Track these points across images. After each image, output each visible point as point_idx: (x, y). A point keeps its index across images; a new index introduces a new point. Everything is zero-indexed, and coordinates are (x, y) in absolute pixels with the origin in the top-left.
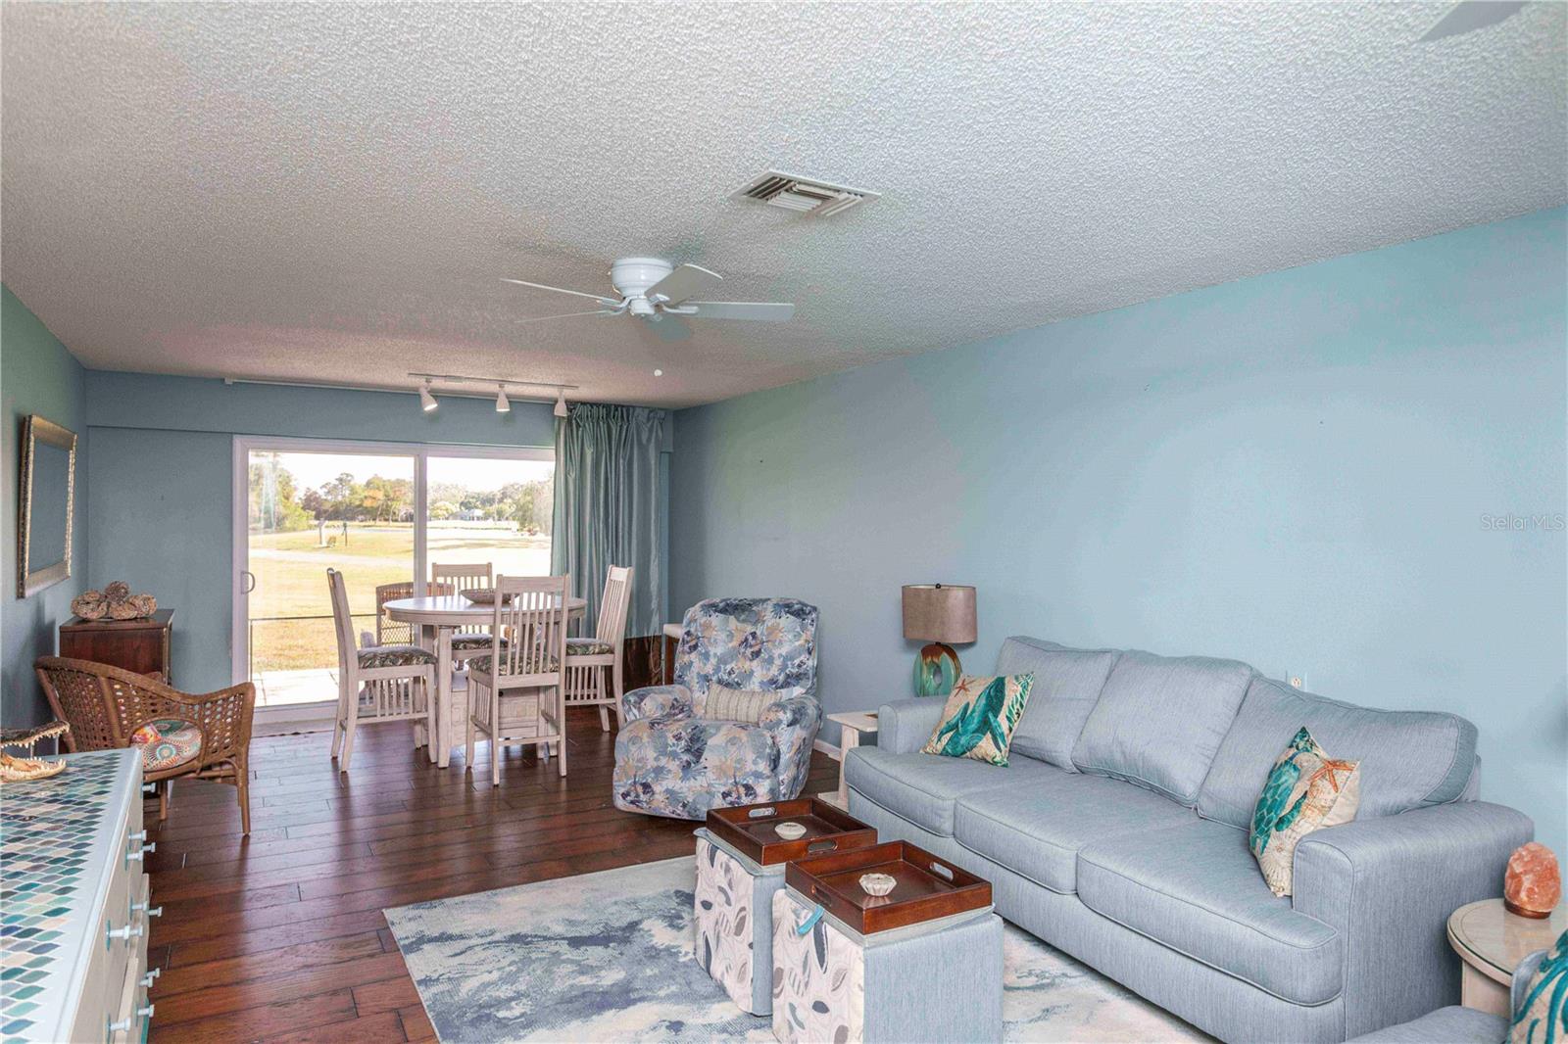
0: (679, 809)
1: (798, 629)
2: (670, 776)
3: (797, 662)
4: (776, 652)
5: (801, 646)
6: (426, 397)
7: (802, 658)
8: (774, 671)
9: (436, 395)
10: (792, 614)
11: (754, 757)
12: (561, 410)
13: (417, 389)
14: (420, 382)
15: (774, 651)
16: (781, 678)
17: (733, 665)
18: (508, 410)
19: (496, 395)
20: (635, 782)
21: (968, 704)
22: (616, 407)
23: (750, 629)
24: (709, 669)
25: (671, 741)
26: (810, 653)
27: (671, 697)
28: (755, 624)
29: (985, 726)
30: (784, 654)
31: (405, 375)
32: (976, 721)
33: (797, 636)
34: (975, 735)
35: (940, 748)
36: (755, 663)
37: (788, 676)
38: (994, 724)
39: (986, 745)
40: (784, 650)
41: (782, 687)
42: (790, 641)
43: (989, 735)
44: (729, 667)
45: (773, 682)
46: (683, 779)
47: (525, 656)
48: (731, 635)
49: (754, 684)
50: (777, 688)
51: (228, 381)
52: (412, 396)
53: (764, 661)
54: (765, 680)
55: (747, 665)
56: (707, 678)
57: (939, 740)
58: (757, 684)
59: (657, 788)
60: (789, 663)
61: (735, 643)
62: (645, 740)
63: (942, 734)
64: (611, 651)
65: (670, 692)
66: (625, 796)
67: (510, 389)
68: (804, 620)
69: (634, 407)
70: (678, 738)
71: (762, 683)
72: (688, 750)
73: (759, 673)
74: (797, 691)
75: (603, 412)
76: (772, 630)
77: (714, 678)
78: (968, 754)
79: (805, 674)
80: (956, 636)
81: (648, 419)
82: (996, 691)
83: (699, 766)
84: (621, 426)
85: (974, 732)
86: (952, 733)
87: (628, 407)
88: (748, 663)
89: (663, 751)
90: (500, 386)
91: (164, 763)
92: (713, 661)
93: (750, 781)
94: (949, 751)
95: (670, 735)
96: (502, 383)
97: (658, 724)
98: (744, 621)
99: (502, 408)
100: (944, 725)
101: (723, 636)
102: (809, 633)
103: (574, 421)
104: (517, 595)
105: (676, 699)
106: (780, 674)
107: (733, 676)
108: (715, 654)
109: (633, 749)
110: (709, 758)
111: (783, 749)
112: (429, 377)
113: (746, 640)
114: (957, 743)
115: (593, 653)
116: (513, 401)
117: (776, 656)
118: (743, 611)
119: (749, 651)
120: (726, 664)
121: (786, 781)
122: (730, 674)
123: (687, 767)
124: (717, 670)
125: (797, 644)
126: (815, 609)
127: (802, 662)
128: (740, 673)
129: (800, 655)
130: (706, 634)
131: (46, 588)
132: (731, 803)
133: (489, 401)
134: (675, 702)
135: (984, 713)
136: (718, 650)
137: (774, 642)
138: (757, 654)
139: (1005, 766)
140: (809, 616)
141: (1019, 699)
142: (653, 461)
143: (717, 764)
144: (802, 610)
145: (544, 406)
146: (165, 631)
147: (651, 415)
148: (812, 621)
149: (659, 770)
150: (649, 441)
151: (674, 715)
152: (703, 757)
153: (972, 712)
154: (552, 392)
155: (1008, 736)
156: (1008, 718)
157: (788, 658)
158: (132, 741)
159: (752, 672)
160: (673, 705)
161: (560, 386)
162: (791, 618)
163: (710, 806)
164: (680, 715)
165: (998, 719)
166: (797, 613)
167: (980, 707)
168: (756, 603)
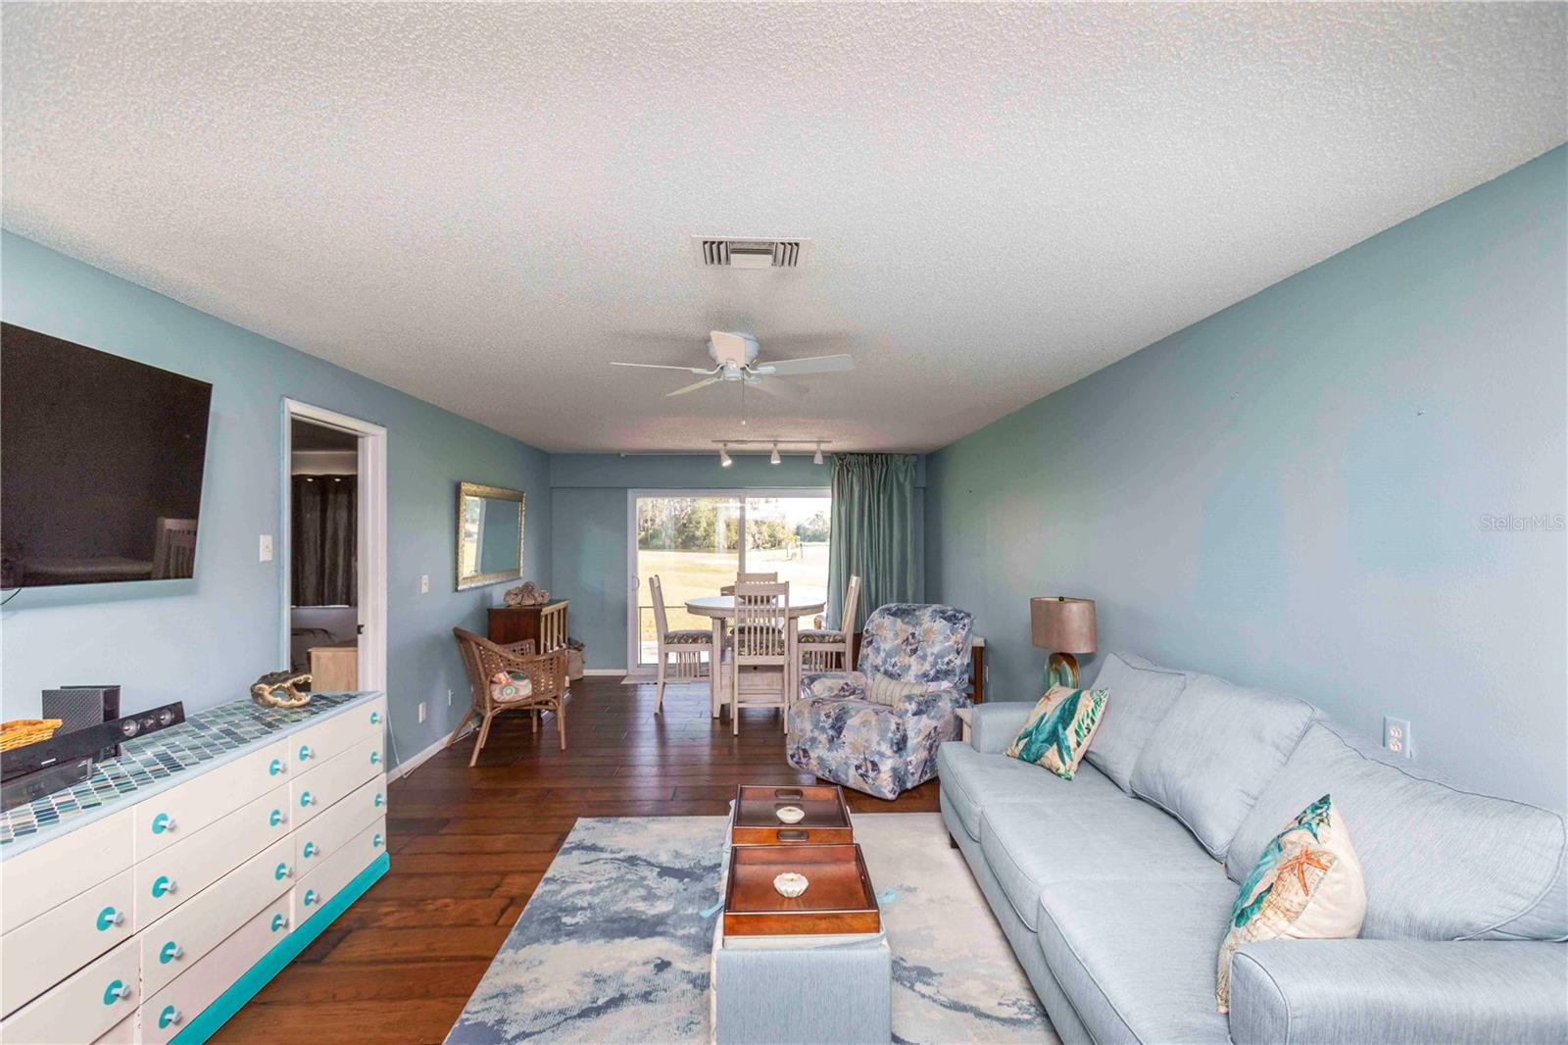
0: (827, 774)
1: (949, 632)
2: (820, 746)
3: (946, 660)
4: (929, 651)
5: (950, 646)
6: (724, 456)
7: (950, 657)
8: (927, 666)
9: (732, 455)
10: (945, 619)
11: (878, 738)
12: (818, 460)
13: (718, 452)
14: (720, 446)
16: (932, 673)
17: (896, 659)
18: (779, 462)
19: (772, 452)
20: (798, 747)
21: (1045, 714)
22: (877, 455)
23: (911, 630)
24: (879, 661)
25: (823, 718)
26: (958, 653)
27: (842, 682)
28: (915, 626)
29: (1054, 737)
30: (935, 653)
31: (710, 442)
32: (1047, 730)
33: (947, 638)
34: (1044, 744)
35: (1017, 752)
37: (938, 672)
38: (1062, 736)
39: (1051, 755)
40: (936, 649)
41: (932, 680)
42: (940, 642)
43: (1055, 746)
44: (893, 661)
45: (925, 675)
46: (830, 750)
48: (896, 635)
49: (911, 676)
50: (928, 681)
51: (622, 455)
52: (713, 457)
53: (920, 657)
54: (919, 673)
55: (906, 660)
56: (876, 668)
57: (1017, 745)
59: (812, 754)
60: (939, 661)
61: (899, 641)
62: (806, 714)
63: (1020, 740)
64: (843, 641)
65: (842, 678)
66: (793, 756)
67: (782, 446)
68: (955, 624)
69: (891, 454)
70: (828, 716)
71: (916, 676)
72: (832, 727)
73: (916, 667)
74: (945, 685)
75: (867, 459)
76: (928, 632)
77: (882, 669)
78: (1039, 762)
79: (953, 671)
80: (1080, 647)
81: (904, 463)
82: (1070, 704)
83: (840, 741)
84: (882, 470)
85: (1043, 742)
86: (1026, 740)
87: (887, 455)
88: (907, 658)
89: (816, 725)
90: (775, 445)
91: (507, 698)
92: (883, 654)
93: (876, 758)
94: (1025, 756)
95: (823, 713)
96: (776, 443)
97: (819, 702)
98: (907, 623)
99: (775, 461)
100: (1022, 731)
101: (890, 635)
102: (959, 636)
103: (845, 468)
104: (774, 597)
105: (847, 684)
106: (931, 670)
107: (896, 668)
108: (884, 650)
109: (798, 721)
110: (847, 735)
111: (911, 734)
112: (725, 442)
113: (908, 639)
114: (1029, 750)
115: (829, 642)
116: (785, 456)
117: (929, 654)
118: (908, 614)
119: (909, 648)
120: (891, 658)
121: (914, 763)
122: (893, 666)
123: (831, 740)
124: (885, 662)
125: (947, 644)
126: (968, 615)
127: (950, 660)
128: (901, 666)
129: (949, 654)
130: (880, 633)
131: (488, 585)
132: (862, 775)
133: (765, 456)
134: (845, 687)
135: (1056, 724)
136: (886, 646)
137: (928, 642)
138: (914, 651)
139: (1069, 779)
140: (962, 622)
141: (1091, 714)
142: (908, 494)
143: (852, 741)
144: (955, 616)
145: (807, 457)
146: (542, 613)
147: (906, 460)
148: (964, 626)
149: (813, 740)
150: (905, 479)
151: (844, 696)
152: (843, 734)
153: (1046, 722)
154: (812, 447)
155: (1075, 750)
156: (1077, 732)
157: (939, 656)
158: (492, 682)
159: (910, 666)
160: (843, 688)
161: (819, 442)
162: (944, 622)
163: (847, 775)
164: (852, 697)
165: (1067, 732)
166: (948, 619)
167: (1054, 719)
168: (919, 609)
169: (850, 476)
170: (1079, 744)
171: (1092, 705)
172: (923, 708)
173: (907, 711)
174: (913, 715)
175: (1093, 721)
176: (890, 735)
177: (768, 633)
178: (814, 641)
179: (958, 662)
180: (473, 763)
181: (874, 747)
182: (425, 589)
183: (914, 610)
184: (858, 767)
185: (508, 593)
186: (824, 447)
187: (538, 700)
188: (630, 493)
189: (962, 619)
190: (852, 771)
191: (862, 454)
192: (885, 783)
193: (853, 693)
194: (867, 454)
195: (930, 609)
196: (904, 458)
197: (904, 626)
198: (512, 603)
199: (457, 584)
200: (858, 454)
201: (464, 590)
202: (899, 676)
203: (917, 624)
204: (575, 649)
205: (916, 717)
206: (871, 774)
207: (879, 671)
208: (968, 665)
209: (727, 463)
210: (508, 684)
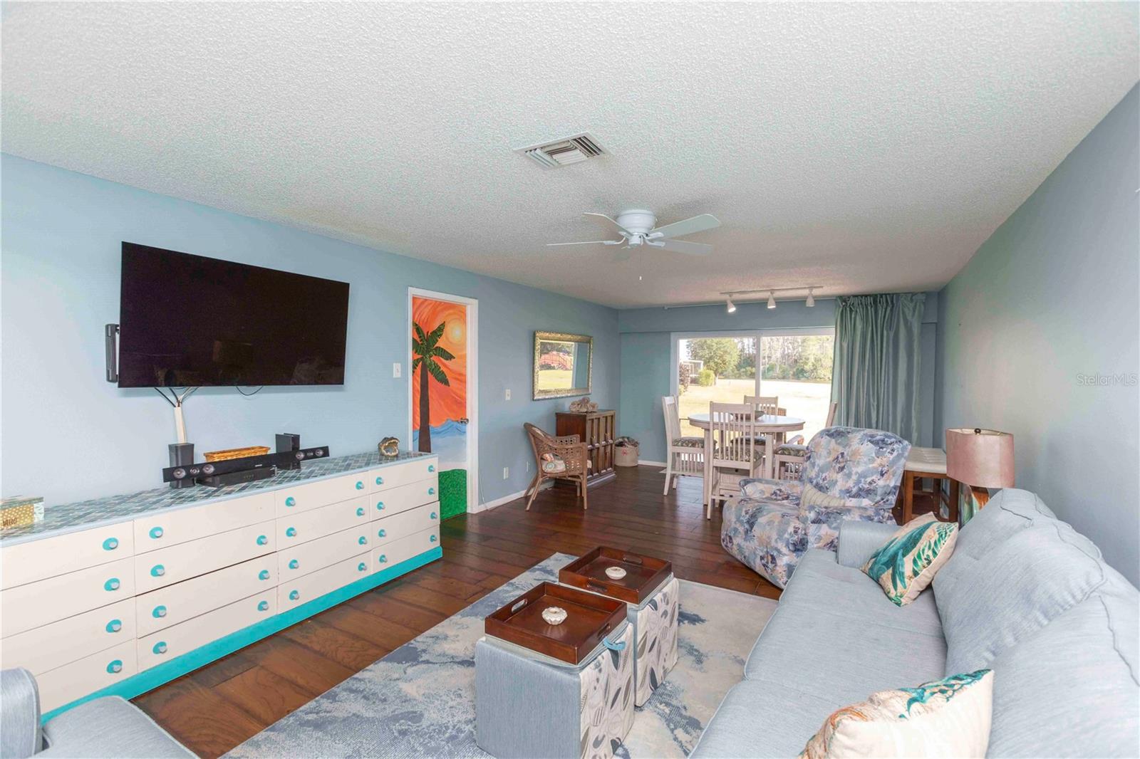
1: (874, 455)
2: (740, 536)
3: (869, 480)
4: (854, 470)
5: (874, 468)
6: (730, 304)
7: (874, 477)
8: (851, 483)
9: (736, 303)
10: (872, 442)
11: (777, 537)
12: (810, 303)
13: (725, 301)
14: (727, 297)
15: (853, 469)
16: (855, 490)
17: (827, 474)
18: (774, 307)
19: (768, 299)
20: (726, 534)
21: (893, 541)
22: (881, 295)
23: (841, 450)
24: (813, 474)
26: (882, 475)
27: (775, 488)
28: (844, 447)
29: (892, 562)
30: (859, 472)
31: (717, 294)
32: (890, 555)
33: (872, 461)
34: (883, 566)
35: (868, 569)
36: (840, 474)
37: (860, 489)
38: (898, 562)
39: (888, 577)
40: (860, 469)
41: (853, 497)
42: (865, 463)
43: (890, 571)
44: (824, 475)
45: (848, 491)
46: (745, 540)
47: (739, 450)
48: (829, 453)
49: (835, 491)
50: (850, 497)
51: (666, 308)
53: (845, 475)
54: (843, 489)
55: (835, 476)
57: (869, 562)
58: (838, 490)
59: (735, 541)
60: (863, 480)
61: (831, 459)
62: (734, 509)
63: (871, 558)
67: (777, 294)
68: (882, 448)
69: (898, 295)
70: (747, 513)
71: (841, 491)
72: (748, 522)
73: (841, 482)
74: (866, 502)
75: (870, 300)
76: (855, 453)
77: (815, 482)
78: (879, 582)
79: (874, 491)
81: (912, 301)
83: (752, 534)
84: (886, 309)
85: (882, 564)
86: (875, 559)
87: (892, 295)
88: (835, 474)
90: (772, 293)
91: (550, 470)
92: (817, 469)
93: (775, 554)
94: (872, 575)
95: (744, 509)
96: (772, 291)
97: (745, 501)
98: (839, 444)
99: (771, 306)
100: (874, 552)
101: (824, 453)
102: (885, 459)
103: (848, 309)
105: (780, 490)
106: (854, 487)
107: (825, 482)
108: (818, 465)
109: (727, 513)
110: (757, 530)
111: (811, 539)
112: (731, 294)
113: (838, 457)
114: (875, 569)
116: (779, 302)
117: (853, 472)
118: (842, 436)
119: (838, 465)
120: (823, 473)
122: (824, 480)
123: (746, 532)
124: (817, 476)
125: (871, 466)
127: (873, 481)
128: (829, 481)
129: (873, 476)
130: (816, 451)
131: (559, 398)
132: (764, 565)
133: (764, 303)
134: (778, 492)
135: (899, 549)
136: (820, 462)
137: (854, 462)
138: (842, 469)
139: (899, 604)
140: (891, 447)
141: (933, 545)
142: (916, 330)
143: (759, 535)
144: (883, 441)
145: (801, 301)
146: (588, 418)
147: (914, 297)
148: (893, 450)
149: (736, 530)
150: (913, 315)
151: (776, 500)
152: (754, 529)
153: (893, 546)
154: (805, 292)
155: (910, 578)
156: (915, 562)
157: (863, 475)
158: (542, 459)
159: (837, 481)
160: (775, 493)
161: (811, 288)
162: (871, 445)
163: (755, 563)
164: (785, 501)
165: (905, 559)
166: (876, 443)
167: (898, 545)
168: (853, 432)
169: (853, 316)
170: (916, 573)
171: (937, 536)
172: (823, 518)
173: (807, 518)
174: (812, 523)
175: (935, 553)
176: (786, 536)
177: (742, 443)
178: (790, 454)
179: (881, 483)
180: (528, 508)
181: (773, 543)
182: (508, 398)
183: (849, 432)
184: (762, 558)
185: (573, 404)
186: (817, 292)
187: (571, 474)
188: (673, 336)
189: (891, 444)
190: (758, 560)
191: (866, 296)
192: (780, 575)
193: (787, 498)
194: (870, 295)
195: (862, 433)
196: (912, 297)
197: (836, 447)
198: (574, 410)
199: (533, 396)
200: (862, 296)
201: (539, 400)
202: (827, 489)
203: (846, 445)
204: (633, 445)
205: (816, 525)
206: (770, 565)
207: (812, 482)
208: (895, 487)
209: (732, 310)
210: (552, 462)
